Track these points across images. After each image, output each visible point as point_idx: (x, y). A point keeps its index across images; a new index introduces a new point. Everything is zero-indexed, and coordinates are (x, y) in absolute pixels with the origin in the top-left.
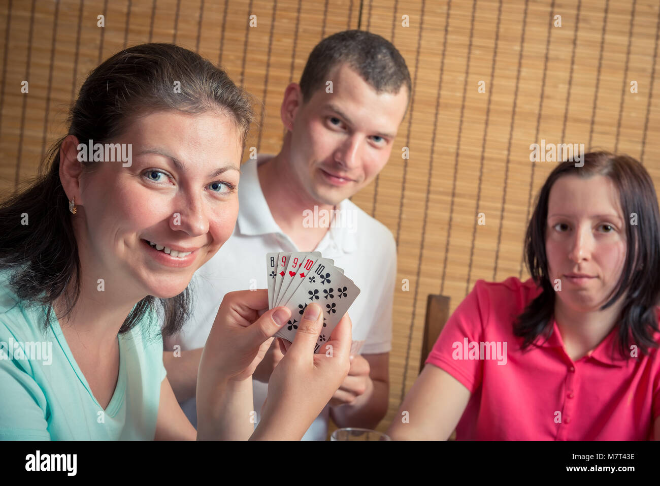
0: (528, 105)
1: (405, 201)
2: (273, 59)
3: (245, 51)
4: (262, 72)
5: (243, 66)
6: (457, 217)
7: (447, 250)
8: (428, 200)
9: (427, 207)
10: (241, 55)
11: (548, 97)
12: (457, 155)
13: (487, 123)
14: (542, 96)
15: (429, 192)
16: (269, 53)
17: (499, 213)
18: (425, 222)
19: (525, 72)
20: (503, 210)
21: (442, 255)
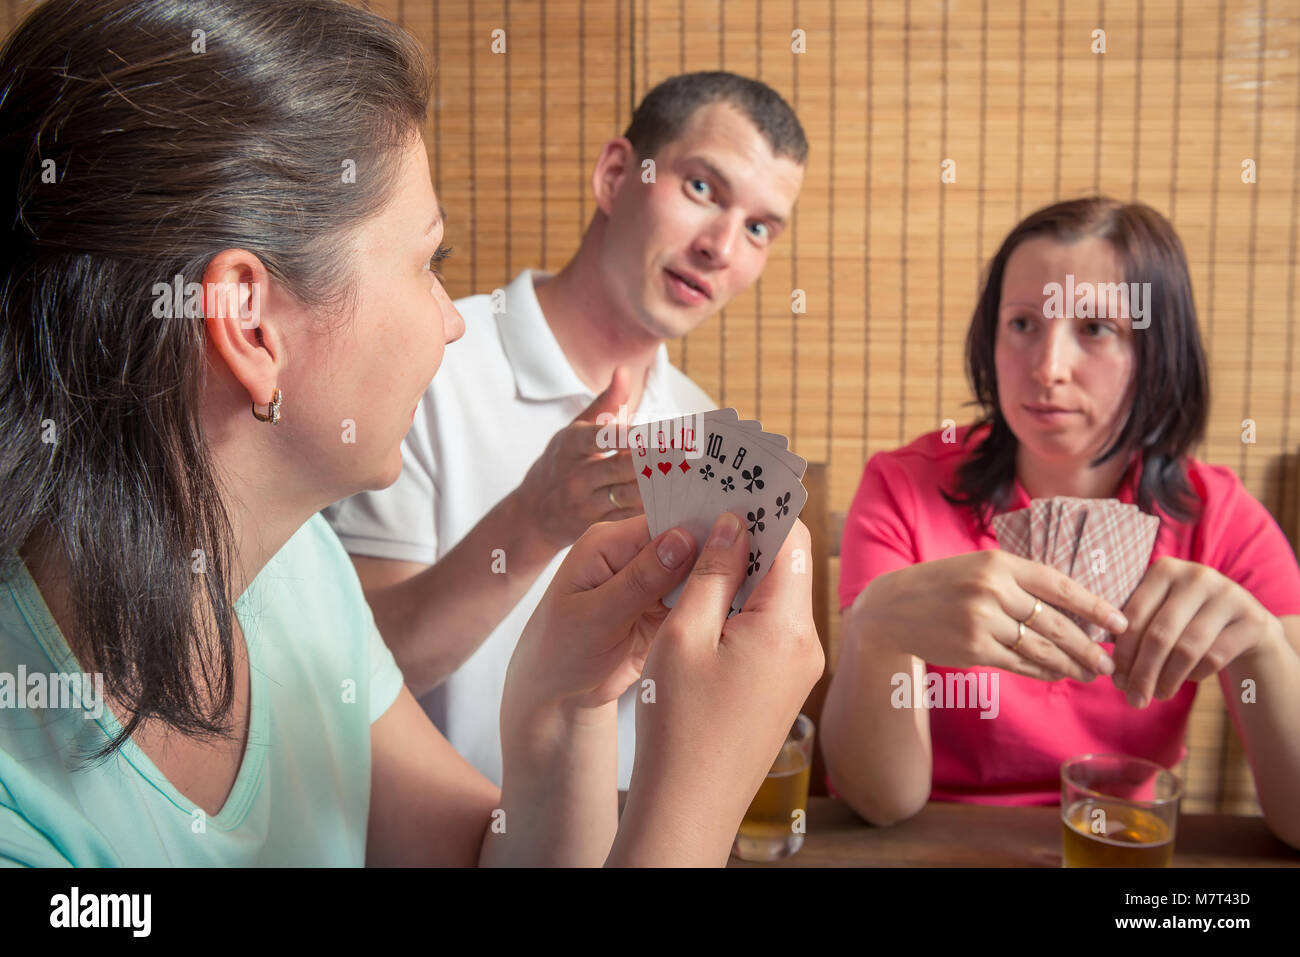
0: (887, 175)
1: (727, 333)
2: (515, 151)
3: (472, 145)
4: (500, 171)
5: (472, 166)
6: (804, 349)
7: (794, 397)
8: (759, 329)
9: (759, 339)
10: (466, 150)
11: (915, 161)
12: (794, 259)
13: (831, 208)
14: (906, 161)
15: (759, 317)
16: (508, 143)
17: (861, 335)
18: (759, 360)
19: (877, 129)
20: (867, 330)
21: (787, 404)
